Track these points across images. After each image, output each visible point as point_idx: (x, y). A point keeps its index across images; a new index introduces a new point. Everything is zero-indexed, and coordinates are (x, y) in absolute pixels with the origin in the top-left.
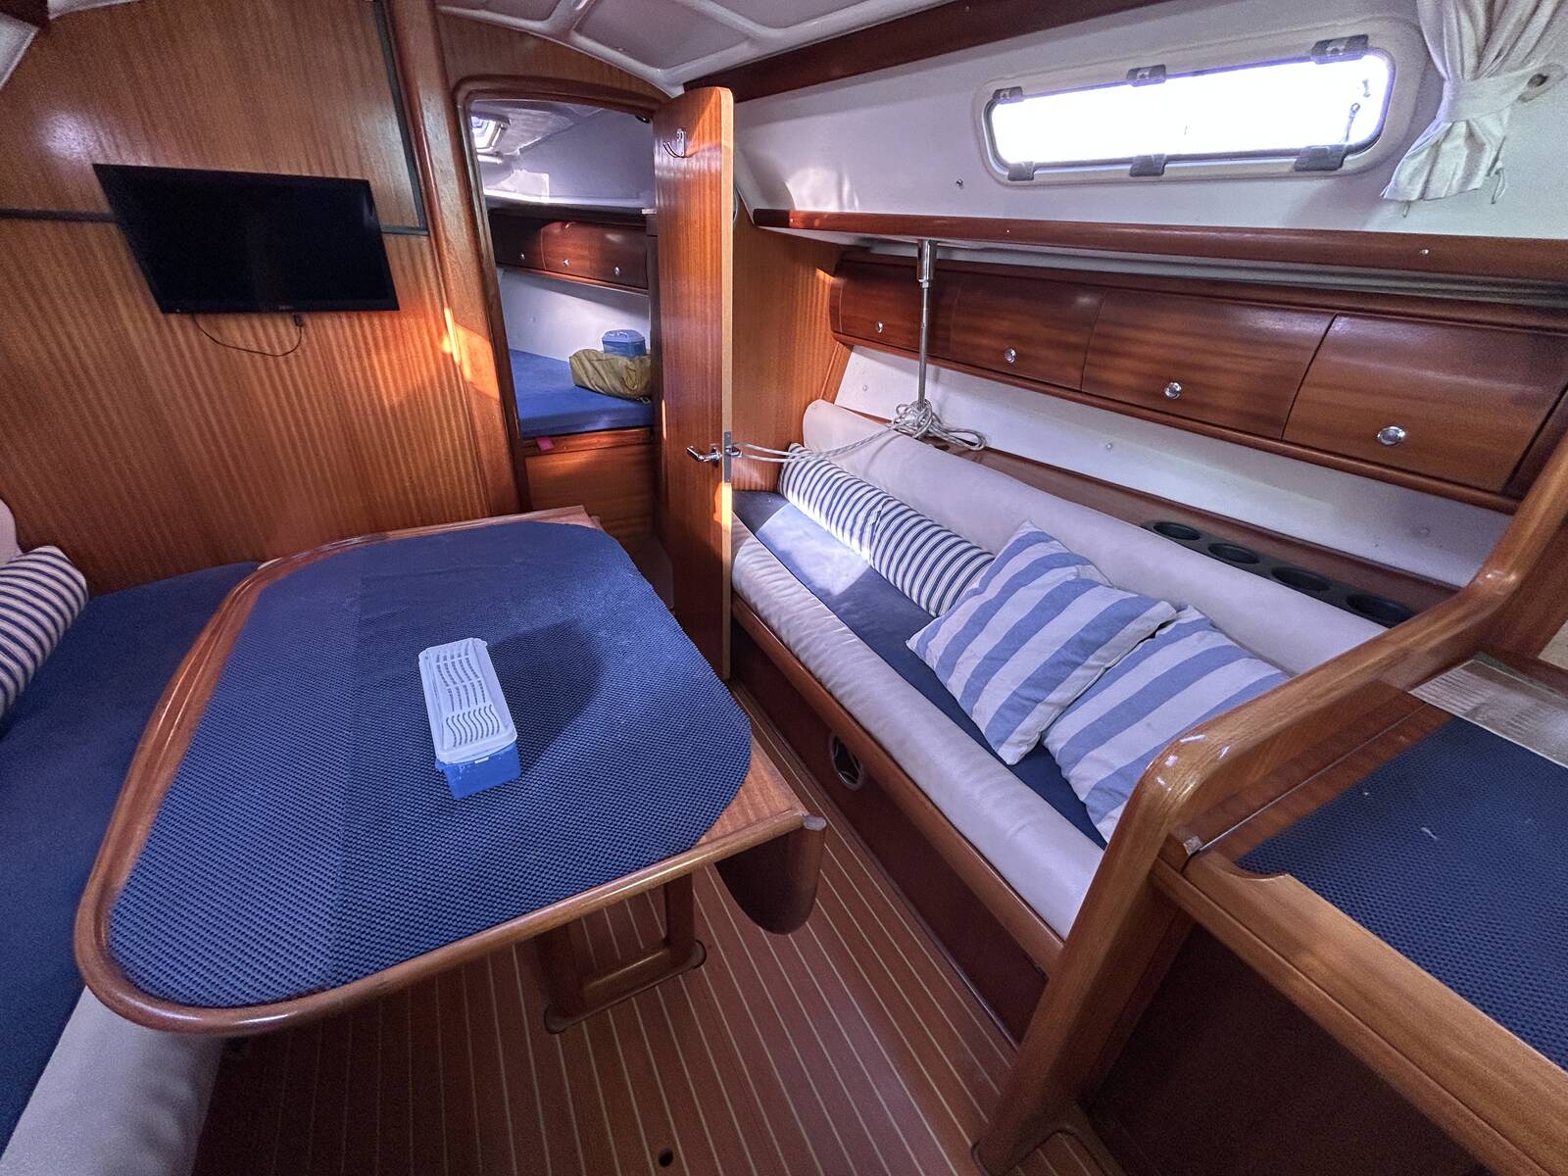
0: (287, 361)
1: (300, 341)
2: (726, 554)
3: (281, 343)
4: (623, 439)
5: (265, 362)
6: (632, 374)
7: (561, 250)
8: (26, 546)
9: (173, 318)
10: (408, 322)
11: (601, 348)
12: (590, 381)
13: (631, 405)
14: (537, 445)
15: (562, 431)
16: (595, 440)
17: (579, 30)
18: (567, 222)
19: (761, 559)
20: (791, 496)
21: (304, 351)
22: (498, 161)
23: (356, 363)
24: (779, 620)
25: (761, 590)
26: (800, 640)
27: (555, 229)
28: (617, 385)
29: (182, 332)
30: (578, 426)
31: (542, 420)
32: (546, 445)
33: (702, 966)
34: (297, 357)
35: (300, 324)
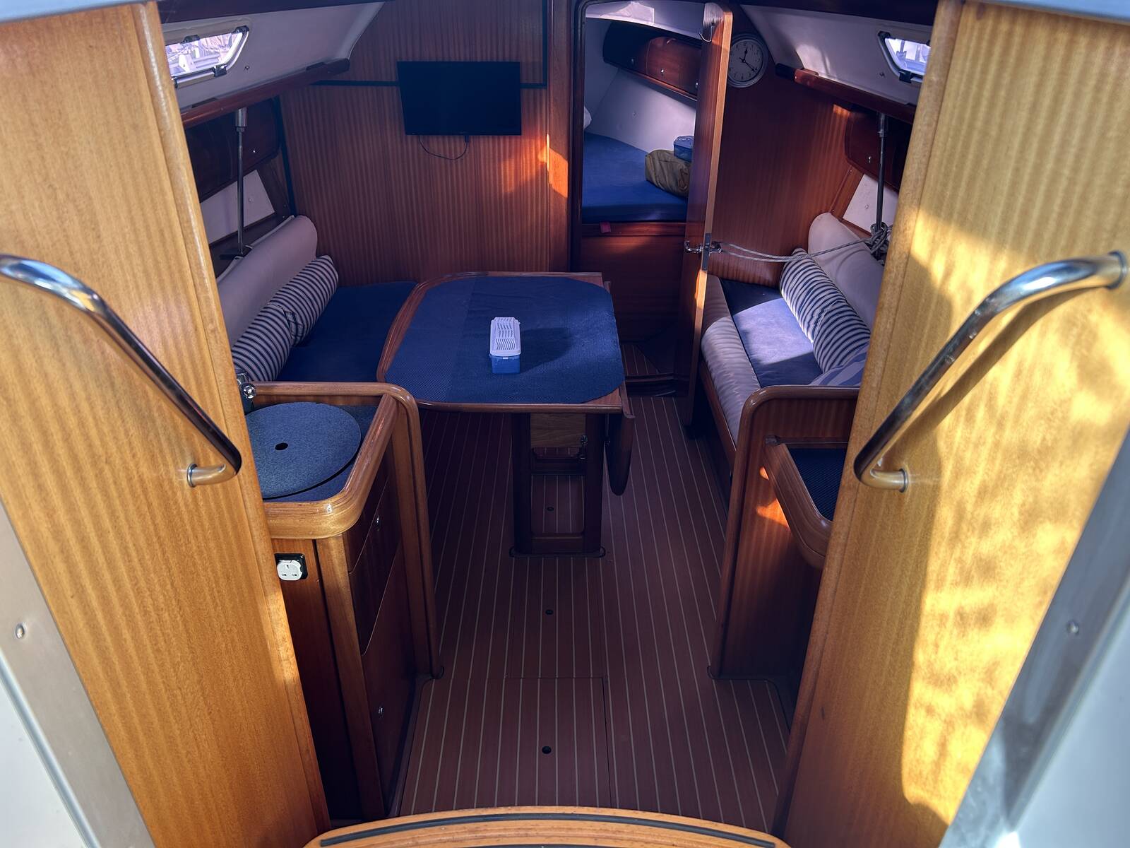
0: (456, 163)
1: (465, 152)
2: (698, 323)
3: (455, 151)
4: (666, 230)
5: (446, 163)
6: (684, 176)
7: (660, 61)
9: (409, 136)
10: (525, 141)
11: (672, 149)
13: (676, 201)
14: (599, 228)
15: (623, 218)
16: (645, 229)
18: (668, 37)
19: (724, 332)
20: (784, 293)
21: (465, 157)
23: (491, 164)
24: (717, 372)
27: (659, 42)
28: (673, 184)
29: (412, 143)
30: (635, 216)
31: (606, 208)
32: (606, 229)
33: (600, 559)
34: (462, 161)
35: (467, 141)
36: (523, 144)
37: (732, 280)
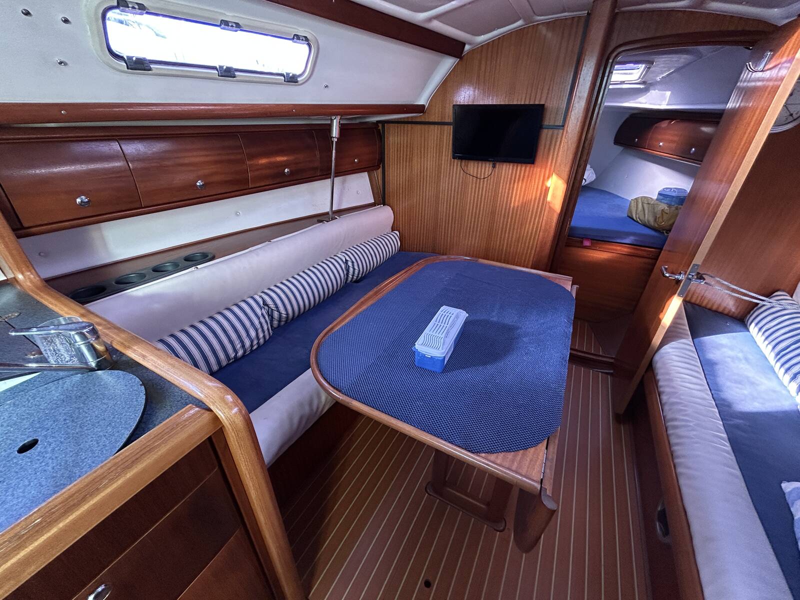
0: (484, 181)
1: (491, 174)
2: (657, 339)
3: (484, 174)
4: (636, 252)
5: (477, 180)
6: (664, 214)
7: (660, 137)
8: (393, 230)
9: (456, 160)
10: (536, 170)
11: (655, 196)
12: (636, 215)
13: (653, 233)
14: (582, 242)
15: (600, 239)
16: (619, 248)
18: (673, 120)
19: (683, 355)
20: (753, 329)
21: (491, 178)
22: (642, 86)
24: (669, 398)
26: (676, 420)
27: (664, 124)
28: (652, 219)
29: (457, 168)
30: (613, 238)
31: (590, 229)
32: (587, 243)
33: (498, 533)
34: (488, 180)
35: (494, 167)
36: (534, 172)
37: (694, 304)
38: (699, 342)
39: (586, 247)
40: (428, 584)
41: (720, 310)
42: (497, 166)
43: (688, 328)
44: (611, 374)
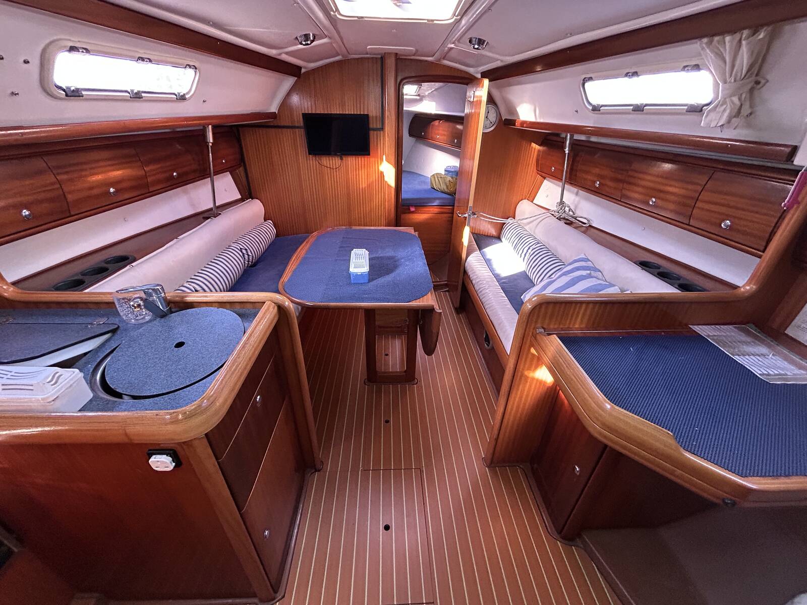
0: (336, 171)
1: (341, 165)
2: (464, 255)
3: (336, 165)
4: (442, 210)
5: (330, 170)
6: (451, 184)
7: (437, 132)
8: (265, 220)
9: (311, 156)
10: (372, 159)
11: (443, 173)
12: (436, 186)
13: (449, 197)
14: (409, 209)
15: (420, 204)
16: (431, 209)
17: (444, 58)
18: (441, 120)
19: (478, 259)
21: (341, 168)
22: (418, 98)
23: (355, 173)
24: (475, 281)
25: (473, 270)
26: (481, 288)
27: (436, 123)
28: (445, 188)
29: (313, 161)
30: (427, 203)
31: (413, 199)
32: (412, 209)
33: (415, 385)
34: (339, 170)
35: (342, 159)
36: (371, 161)
37: (477, 234)
38: (483, 252)
39: (413, 212)
40: (387, 422)
41: (489, 235)
42: (344, 159)
43: (476, 246)
44: (448, 291)
